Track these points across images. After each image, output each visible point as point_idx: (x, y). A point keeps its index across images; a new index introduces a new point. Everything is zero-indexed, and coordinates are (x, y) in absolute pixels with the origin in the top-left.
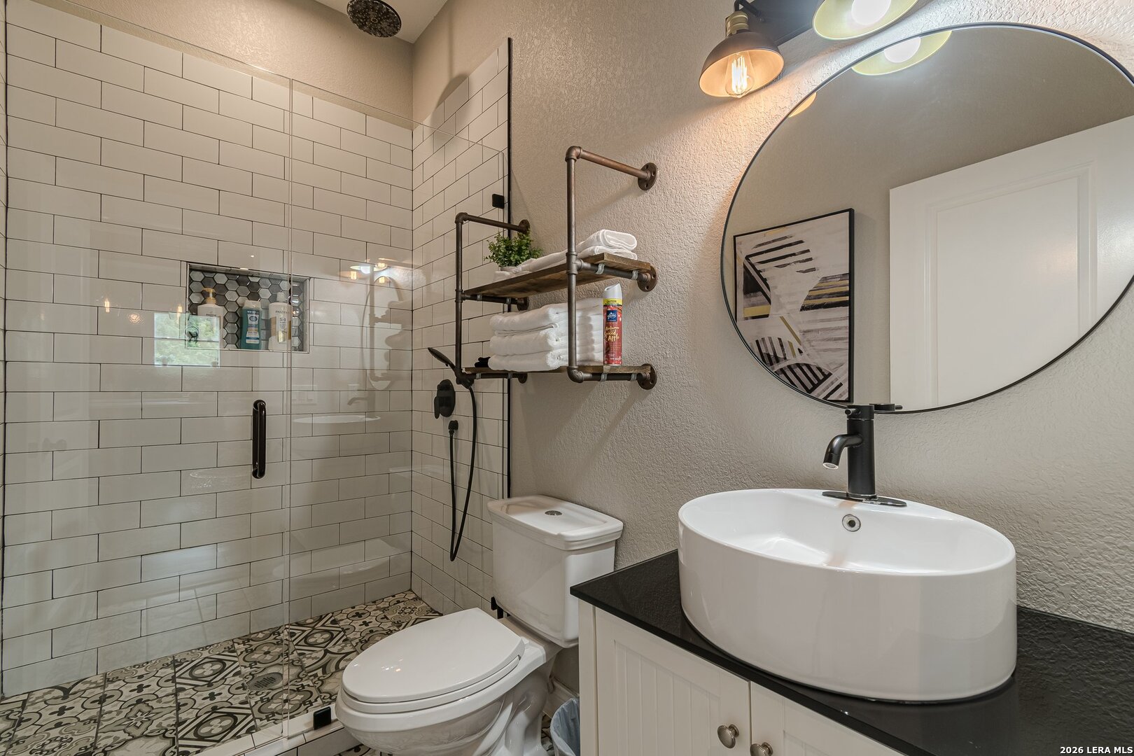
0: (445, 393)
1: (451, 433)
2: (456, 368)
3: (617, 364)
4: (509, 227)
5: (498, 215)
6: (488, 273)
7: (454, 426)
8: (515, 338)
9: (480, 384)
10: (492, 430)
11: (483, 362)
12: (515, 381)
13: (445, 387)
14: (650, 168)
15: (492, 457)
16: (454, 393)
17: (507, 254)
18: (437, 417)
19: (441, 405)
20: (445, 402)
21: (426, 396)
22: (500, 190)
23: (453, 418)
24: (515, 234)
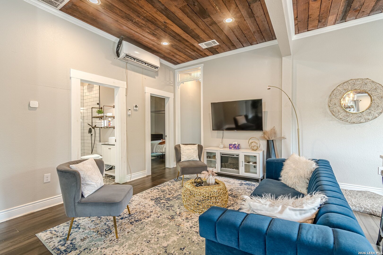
0: (90, 130)
1: (91, 136)
2: (92, 126)
3: (110, 126)
4: (100, 108)
5: (98, 106)
6: (96, 114)
7: (92, 135)
8: (99, 123)
9: (96, 129)
10: (97, 135)
11: (95, 126)
12: (101, 128)
13: (90, 129)
14: (114, 106)
15: (98, 138)
16: (92, 130)
17: (99, 112)
18: (89, 133)
19: (89, 132)
20: (90, 131)
21: (87, 131)
22: (98, 102)
23: (91, 134)
24: (100, 109)
